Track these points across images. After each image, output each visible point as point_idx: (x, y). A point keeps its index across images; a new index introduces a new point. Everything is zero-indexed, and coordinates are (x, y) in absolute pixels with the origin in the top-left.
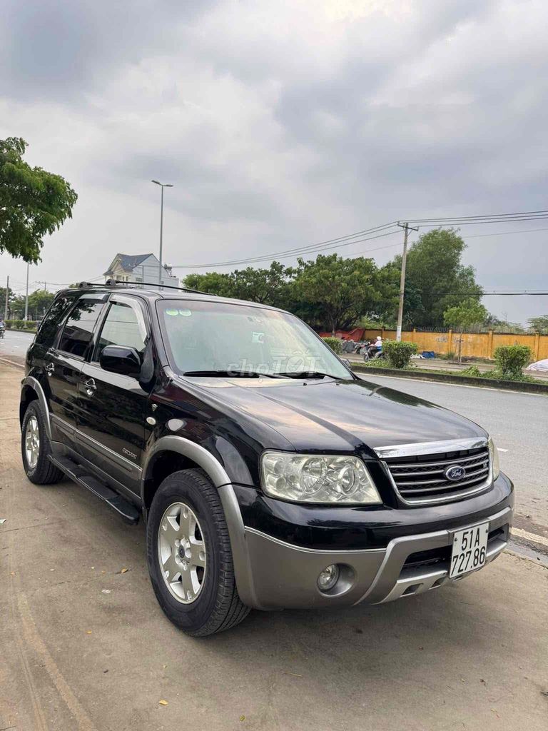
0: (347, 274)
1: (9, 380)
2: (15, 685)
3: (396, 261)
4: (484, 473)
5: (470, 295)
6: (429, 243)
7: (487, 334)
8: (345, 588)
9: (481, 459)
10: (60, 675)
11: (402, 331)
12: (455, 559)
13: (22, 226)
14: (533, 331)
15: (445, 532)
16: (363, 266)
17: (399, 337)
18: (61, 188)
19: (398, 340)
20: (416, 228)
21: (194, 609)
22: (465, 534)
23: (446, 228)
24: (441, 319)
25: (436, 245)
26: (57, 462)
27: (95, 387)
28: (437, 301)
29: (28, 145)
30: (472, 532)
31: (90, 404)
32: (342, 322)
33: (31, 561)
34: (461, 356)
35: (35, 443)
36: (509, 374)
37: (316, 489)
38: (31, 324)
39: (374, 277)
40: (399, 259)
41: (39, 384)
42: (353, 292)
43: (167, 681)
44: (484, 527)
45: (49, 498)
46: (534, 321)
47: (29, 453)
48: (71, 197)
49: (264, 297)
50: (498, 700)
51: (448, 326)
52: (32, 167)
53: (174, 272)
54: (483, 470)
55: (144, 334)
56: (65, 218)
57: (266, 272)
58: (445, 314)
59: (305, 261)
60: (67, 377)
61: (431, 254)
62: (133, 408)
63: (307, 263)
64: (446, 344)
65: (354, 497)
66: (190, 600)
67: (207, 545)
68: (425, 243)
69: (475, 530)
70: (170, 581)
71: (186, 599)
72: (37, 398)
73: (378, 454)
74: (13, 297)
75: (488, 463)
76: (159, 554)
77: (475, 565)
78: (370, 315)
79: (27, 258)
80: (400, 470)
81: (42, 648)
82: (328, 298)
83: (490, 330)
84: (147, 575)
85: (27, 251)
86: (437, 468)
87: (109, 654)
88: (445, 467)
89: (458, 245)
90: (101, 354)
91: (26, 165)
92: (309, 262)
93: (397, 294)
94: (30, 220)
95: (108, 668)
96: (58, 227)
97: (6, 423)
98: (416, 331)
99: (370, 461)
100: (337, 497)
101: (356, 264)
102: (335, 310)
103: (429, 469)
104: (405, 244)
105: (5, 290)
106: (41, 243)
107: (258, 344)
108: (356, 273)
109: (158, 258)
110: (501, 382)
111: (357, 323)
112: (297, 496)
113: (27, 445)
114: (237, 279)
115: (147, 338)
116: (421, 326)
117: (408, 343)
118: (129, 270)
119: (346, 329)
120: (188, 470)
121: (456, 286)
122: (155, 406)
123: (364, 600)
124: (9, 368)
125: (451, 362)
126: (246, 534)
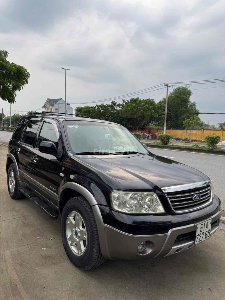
0: (143, 106)
1: (3, 153)
2: (4, 295)
3: (163, 100)
4: (209, 197)
5: (194, 114)
6: (177, 93)
7: (201, 130)
8: (149, 251)
9: (207, 191)
10: (23, 290)
11: (166, 129)
12: (197, 236)
13: (7, 88)
14: (220, 128)
15: (193, 225)
16: (150, 102)
17: (165, 132)
18: (23, 71)
19: (164, 133)
20: (172, 86)
21: (82, 259)
22: (202, 225)
23: (184, 86)
24: (182, 124)
25: (180, 93)
26: (22, 191)
27: (37, 159)
28: (181, 116)
29: (9, 54)
30: (204, 224)
31: (36, 165)
32: (141, 126)
33: (11, 235)
34: (191, 139)
35: (13, 182)
36: (211, 147)
37: (136, 207)
38: (12, 128)
39: (154, 107)
40: (165, 100)
41: (14, 157)
42: (145, 113)
43: (71, 292)
44: (209, 221)
45: (19, 205)
46: (220, 124)
47: (11, 186)
48: (28, 75)
49: (108, 116)
50: (217, 298)
51: (185, 127)
52: (11, 63)
53: (71, 106)
54: (208, 195)
55: (58, 136)
56: (25, 84)
57: (109, 106)
58: (184, 122)
59: (126, 101)
60: (26, 153)
61: (178, 97)
62: (53, 168)
63: (126, 102)
64: (184, 134)
65: (153, 210)
66: (80, 254)
67: (87, 231)
68: (175, 92)
69: (206, 223)
70: (72, 245)
71: (79, 253)
72: (13, 163)
73: (163, 191)
74: (5, 117)
75: (210, 192)
76: (66, 233)
77: (206, 238)
78: (152, 123)
79: (10, 101)
80: (173, 198)
81: (15, 277)
82: (135, 116)
83: (203, 128)
84: (61, 241)
85: (10, 98)
86: (189, 196)
87: (45, 279)
88: (192, 195)
89: (189, 93)
90: (39, 145)
91: (8, 62)
92: (127, 101)
93: (164, 114)
94: (11, 85)
95: (45, 286)
96: (22, 88)
97: (2, 171)
98: (172, 129)
99: (160, 194)
100: (145, 210)
101: (147, 102)
102: (138, 121)
103: (186, 196)
104: (167, 93)
105: (1, 114)
106: (16, 95)
107: (108, 139)
108: (147, 105)
109: (64, 100)
110: (208, 151)
111: (147, 126)
112: (127, 210)
113: (10, 182)
114: (97, 109)
115: (59, 138)
116: (174, 127)
117: (169, 134)
118: (53, 105)
119: (142, 129)
120: (78, 197)
121: (189, 110)
122: (63, 168)
123: (158, 256)
124: (3, 147)
125: (187, 142)
126: (105, 228)
